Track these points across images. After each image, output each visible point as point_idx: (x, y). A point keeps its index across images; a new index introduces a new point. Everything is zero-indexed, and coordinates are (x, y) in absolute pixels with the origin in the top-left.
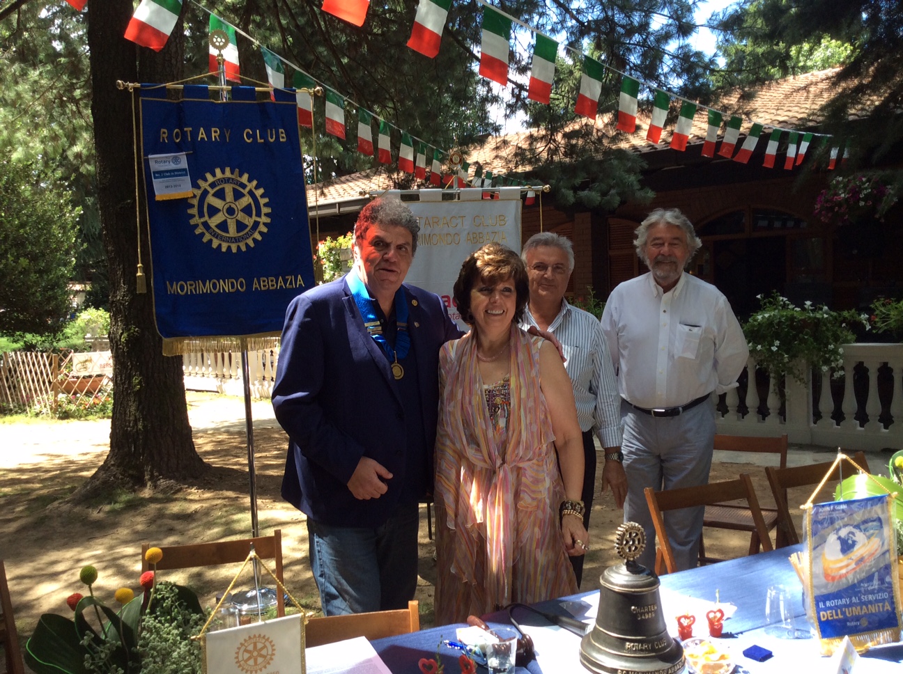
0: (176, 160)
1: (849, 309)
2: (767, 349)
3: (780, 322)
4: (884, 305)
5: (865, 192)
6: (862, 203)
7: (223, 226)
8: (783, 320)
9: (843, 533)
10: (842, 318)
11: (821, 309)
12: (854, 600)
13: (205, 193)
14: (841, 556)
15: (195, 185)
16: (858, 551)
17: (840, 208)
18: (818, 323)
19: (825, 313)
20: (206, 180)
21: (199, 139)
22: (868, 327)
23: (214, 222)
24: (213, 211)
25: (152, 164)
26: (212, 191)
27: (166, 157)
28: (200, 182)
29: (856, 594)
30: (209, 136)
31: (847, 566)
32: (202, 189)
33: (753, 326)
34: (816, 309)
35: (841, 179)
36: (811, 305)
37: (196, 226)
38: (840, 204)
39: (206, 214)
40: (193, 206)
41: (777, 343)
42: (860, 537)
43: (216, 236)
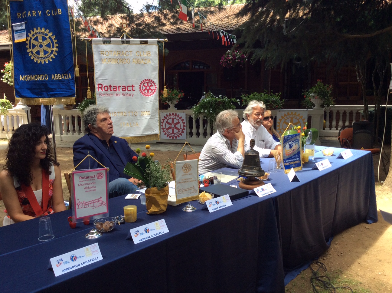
0: (21, 26)
1: (234, 98)
2: (208, 112)
3: (212, 102)
4: (245, 96)
5: (238, 56)
6: (237, 61)
7: (38, 53)
8: (213, 101)
9: (290, 143)
10: (231, 101)
11: (225, 98)
12: (292, 160)
13: (31, 38)
14: (289, 149)
15: (27, 36)
16: (293, 148)
17: (229, 62)
18: (224, 102)
19: (226, 99)
20: (31, 33)
21: (28, 16)
22: (239, 104)
23: (34, 51)
24: (34, 46)
26: (33, 38)
28: (29, 34)
29: (293, 159)
30: (32, 15)
31: (291, 151)
32: (30, 37)
33: (203, 103)
34: (223, 97)
35: (230, 51)
36: (221, 96)
37: (29, 52)
38: (229, 60)
39: (32, 48)
40: (27, 44)
41: (211, 109)
42: (294, 144)
43: (35, 56)
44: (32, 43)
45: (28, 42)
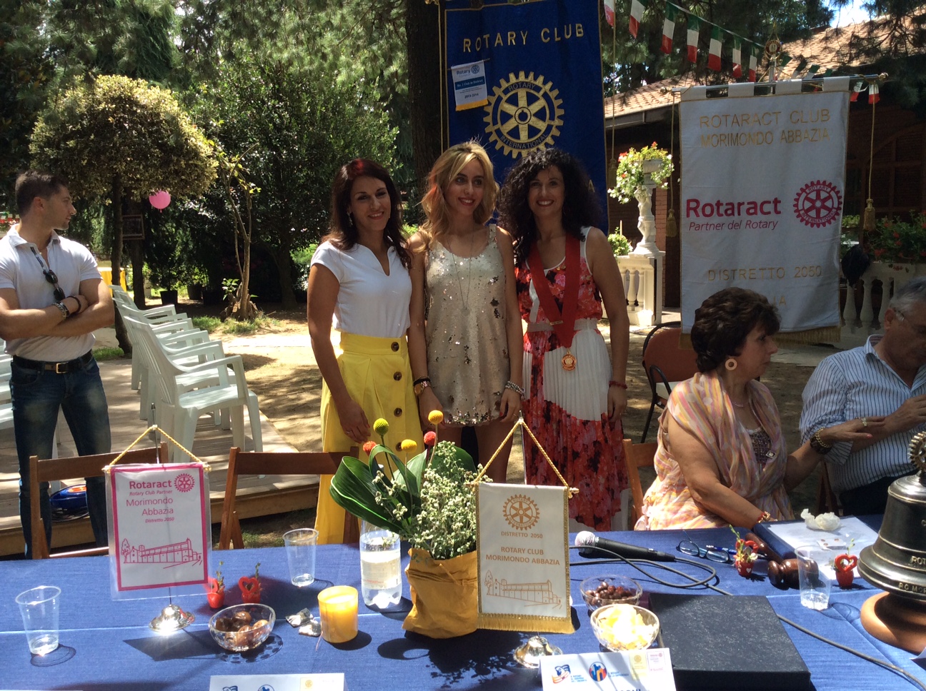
0: (475, 69)
7: (515, 132)
13: (499, 99)
15: (491, 93)
20: (500, 86)
21: (496, 45)
23: (506, 128)
24: (506, 117)
25: (454, 75)
26: (505, 98)
27: (467, 67)
28: (495, 89)
30: (505, 38)
32: (497, 96)
37: (491, 133)
39: (499, 121)
40: (487, 114)
43: (507, 142)
44: (502, 111)
45: (490, 109)
